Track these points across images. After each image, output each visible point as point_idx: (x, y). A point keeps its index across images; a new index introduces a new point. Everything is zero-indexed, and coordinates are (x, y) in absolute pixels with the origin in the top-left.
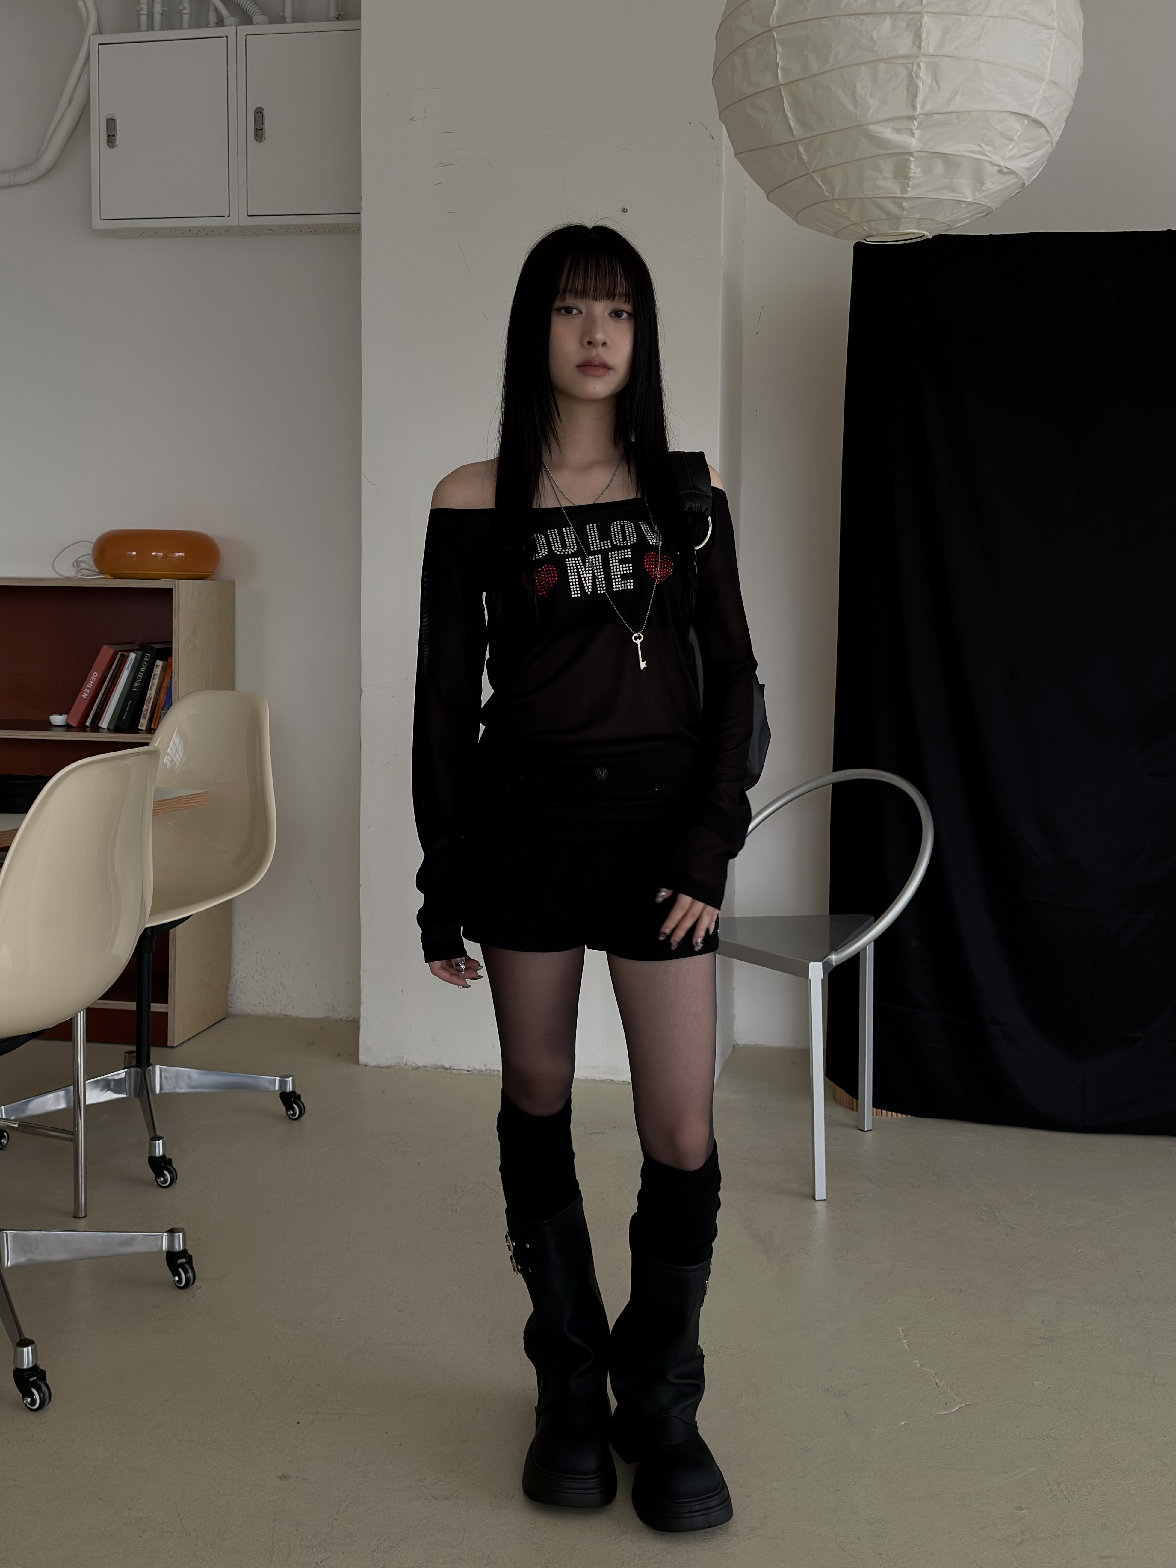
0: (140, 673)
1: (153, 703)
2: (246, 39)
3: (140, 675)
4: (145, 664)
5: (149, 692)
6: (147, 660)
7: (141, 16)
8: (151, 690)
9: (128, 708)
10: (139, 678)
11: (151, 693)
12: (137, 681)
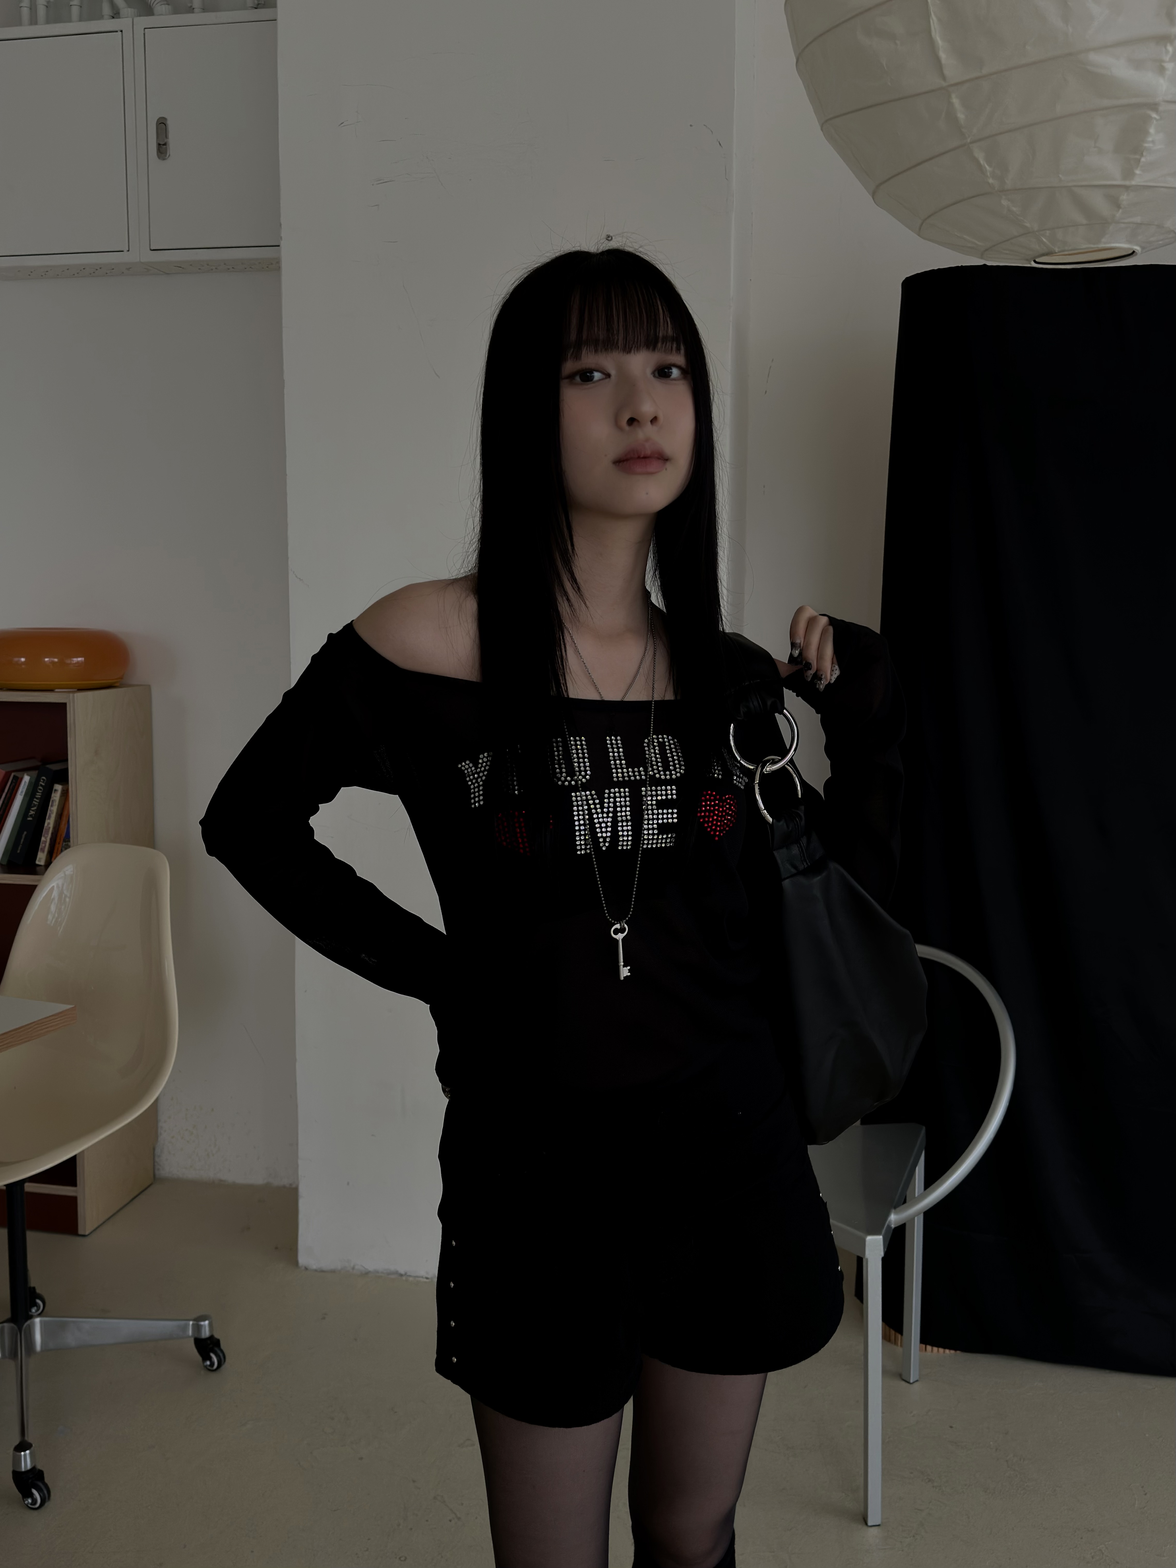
0: (35, 799)
1: (52, 834)
2: (144, 34)
3: (36, 802)
4: (40, 789)
5: (47, 822)
6: (43, 784)
7: (22, 8)
8: (49, 818)
9: (22, 840)
10: (35, 806)
11: (50, 823)
12: (33, 809)
